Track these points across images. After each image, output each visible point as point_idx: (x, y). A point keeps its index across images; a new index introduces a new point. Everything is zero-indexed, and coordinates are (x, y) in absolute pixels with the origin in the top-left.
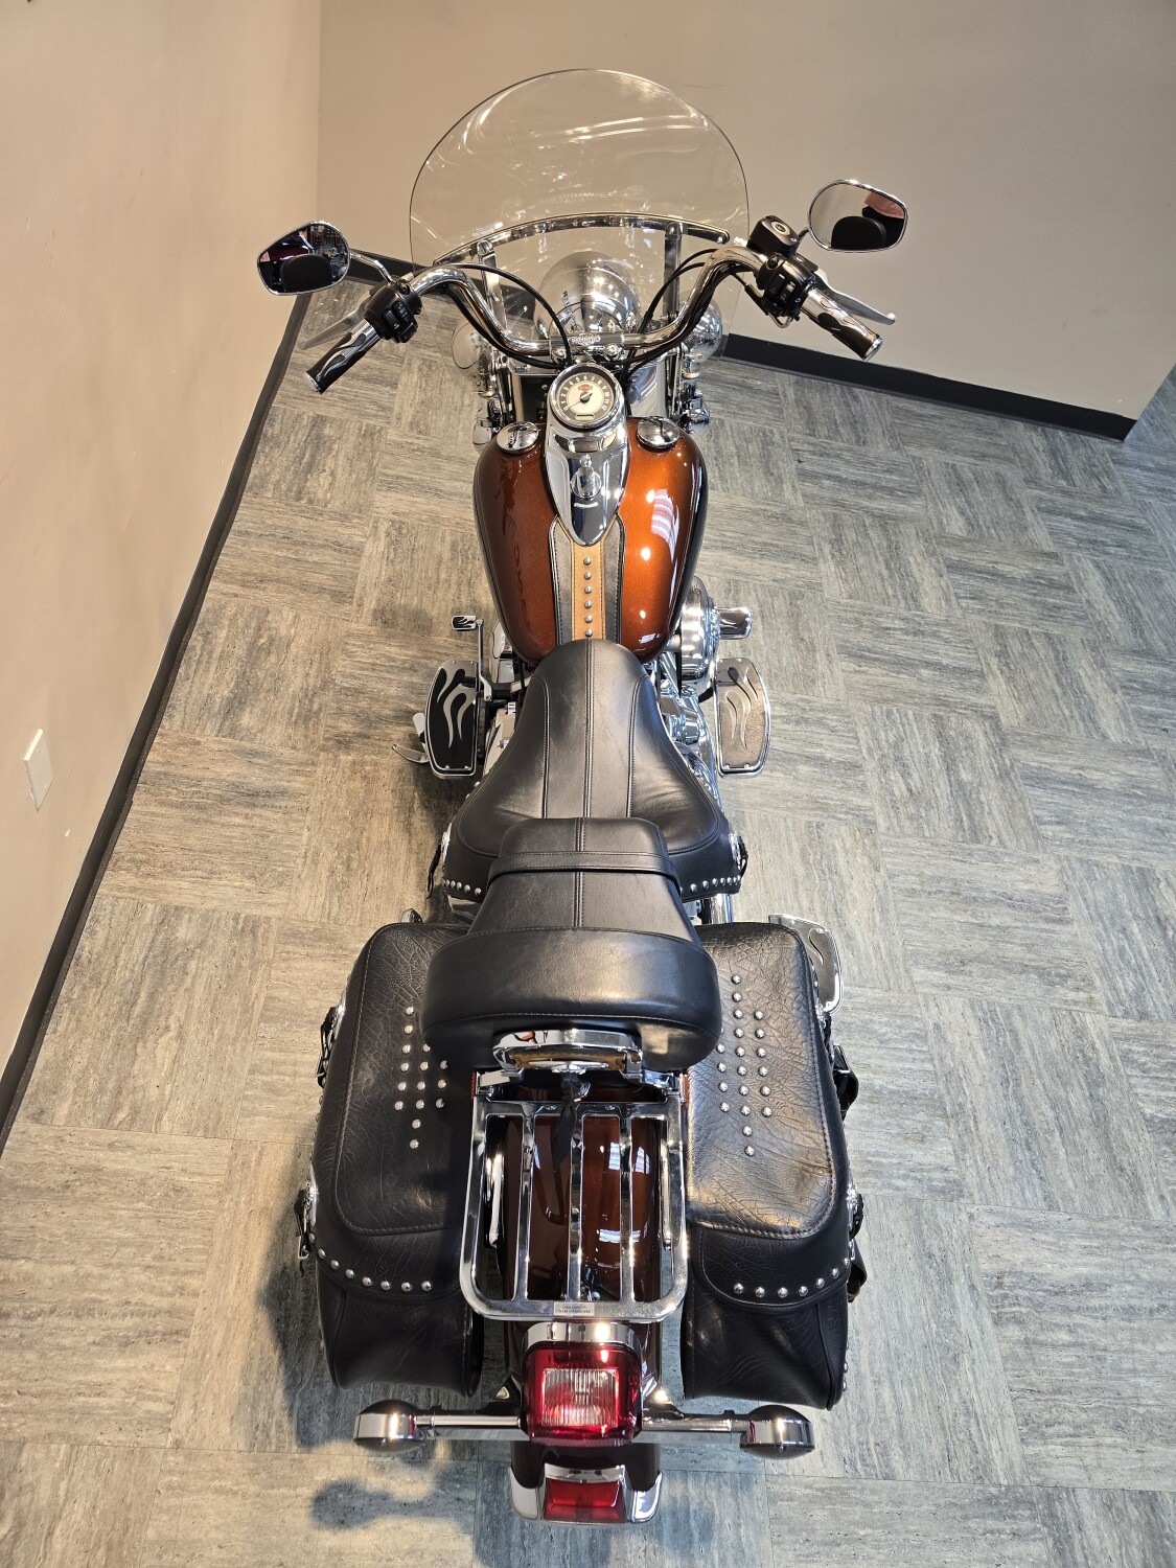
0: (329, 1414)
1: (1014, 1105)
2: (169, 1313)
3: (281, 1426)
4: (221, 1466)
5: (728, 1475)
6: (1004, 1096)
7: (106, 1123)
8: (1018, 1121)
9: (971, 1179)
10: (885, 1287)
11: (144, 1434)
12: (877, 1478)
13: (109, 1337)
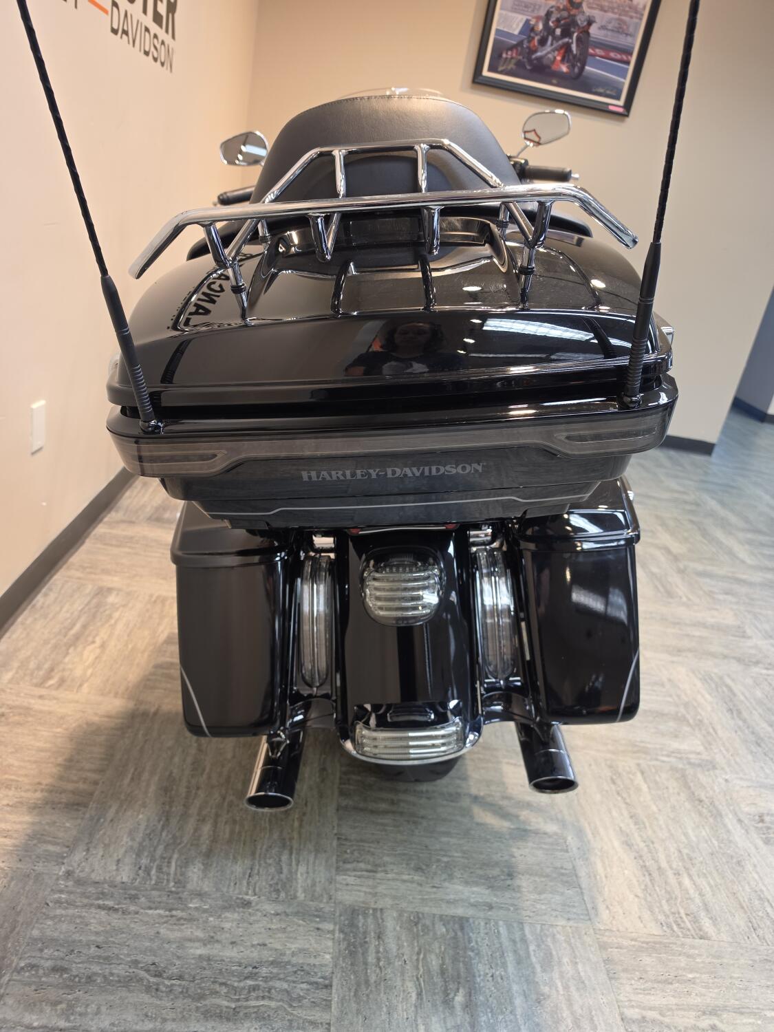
0: (203, 864)
1: (740, 723)
2: (73, 792)
3: (161, 869)
4: (106, 891)
5: (559, 929)
6: (733, 718)
7: (40, 685)
8: (746, 731)
9: (719, 758)
10: (668, 816)
11: (41, 864)
12: (694, 938)
13: (21, 803)
